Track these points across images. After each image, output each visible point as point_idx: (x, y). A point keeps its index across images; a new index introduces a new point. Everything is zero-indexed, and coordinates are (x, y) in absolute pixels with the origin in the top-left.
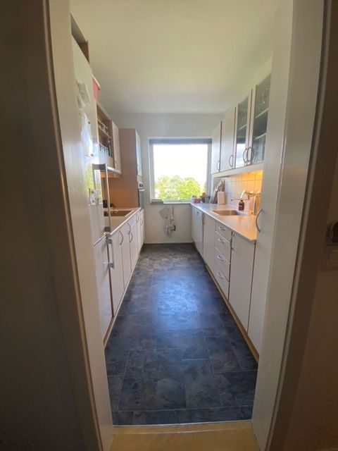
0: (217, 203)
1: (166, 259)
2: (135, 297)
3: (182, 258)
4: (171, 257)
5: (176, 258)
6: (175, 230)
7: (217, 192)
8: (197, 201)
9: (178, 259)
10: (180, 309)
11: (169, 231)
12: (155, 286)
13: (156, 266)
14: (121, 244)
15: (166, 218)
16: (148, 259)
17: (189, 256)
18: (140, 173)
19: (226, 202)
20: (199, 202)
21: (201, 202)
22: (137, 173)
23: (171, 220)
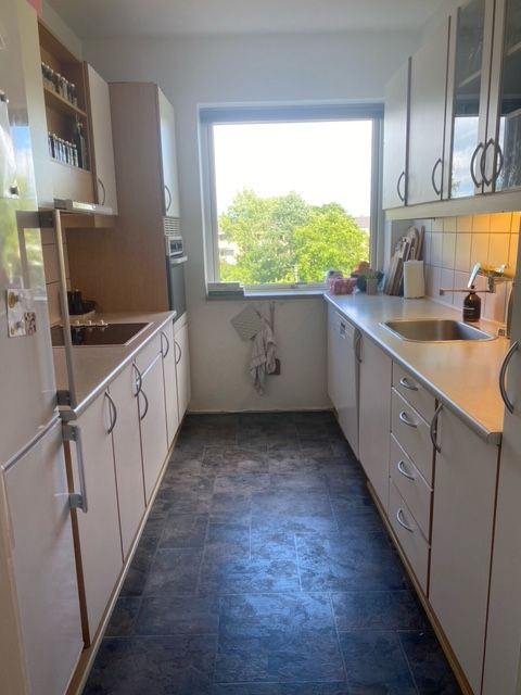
0: (401, 294)
1: (249, 463)
2: (156, 580)
3: (297, 461)
4: (266, 456)
5: (280, 458)
6: (277, 372)
7: (401, 261)
8: (342, 289)
9: (285, 463)
10: (285, 621)
11: (261, 377)
12: (214, 547)
13: (222, 485)
14: (110, 431)
15: (253, 338)
16: (196, 464)
17: (319, 454)
18: (172, 211)
19: (427, 294)
20: (349, 292)
21: (357, 290)
22: (164, 210)
23: (267, 346)
